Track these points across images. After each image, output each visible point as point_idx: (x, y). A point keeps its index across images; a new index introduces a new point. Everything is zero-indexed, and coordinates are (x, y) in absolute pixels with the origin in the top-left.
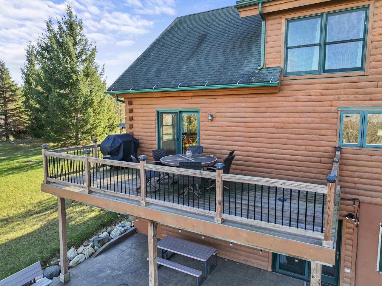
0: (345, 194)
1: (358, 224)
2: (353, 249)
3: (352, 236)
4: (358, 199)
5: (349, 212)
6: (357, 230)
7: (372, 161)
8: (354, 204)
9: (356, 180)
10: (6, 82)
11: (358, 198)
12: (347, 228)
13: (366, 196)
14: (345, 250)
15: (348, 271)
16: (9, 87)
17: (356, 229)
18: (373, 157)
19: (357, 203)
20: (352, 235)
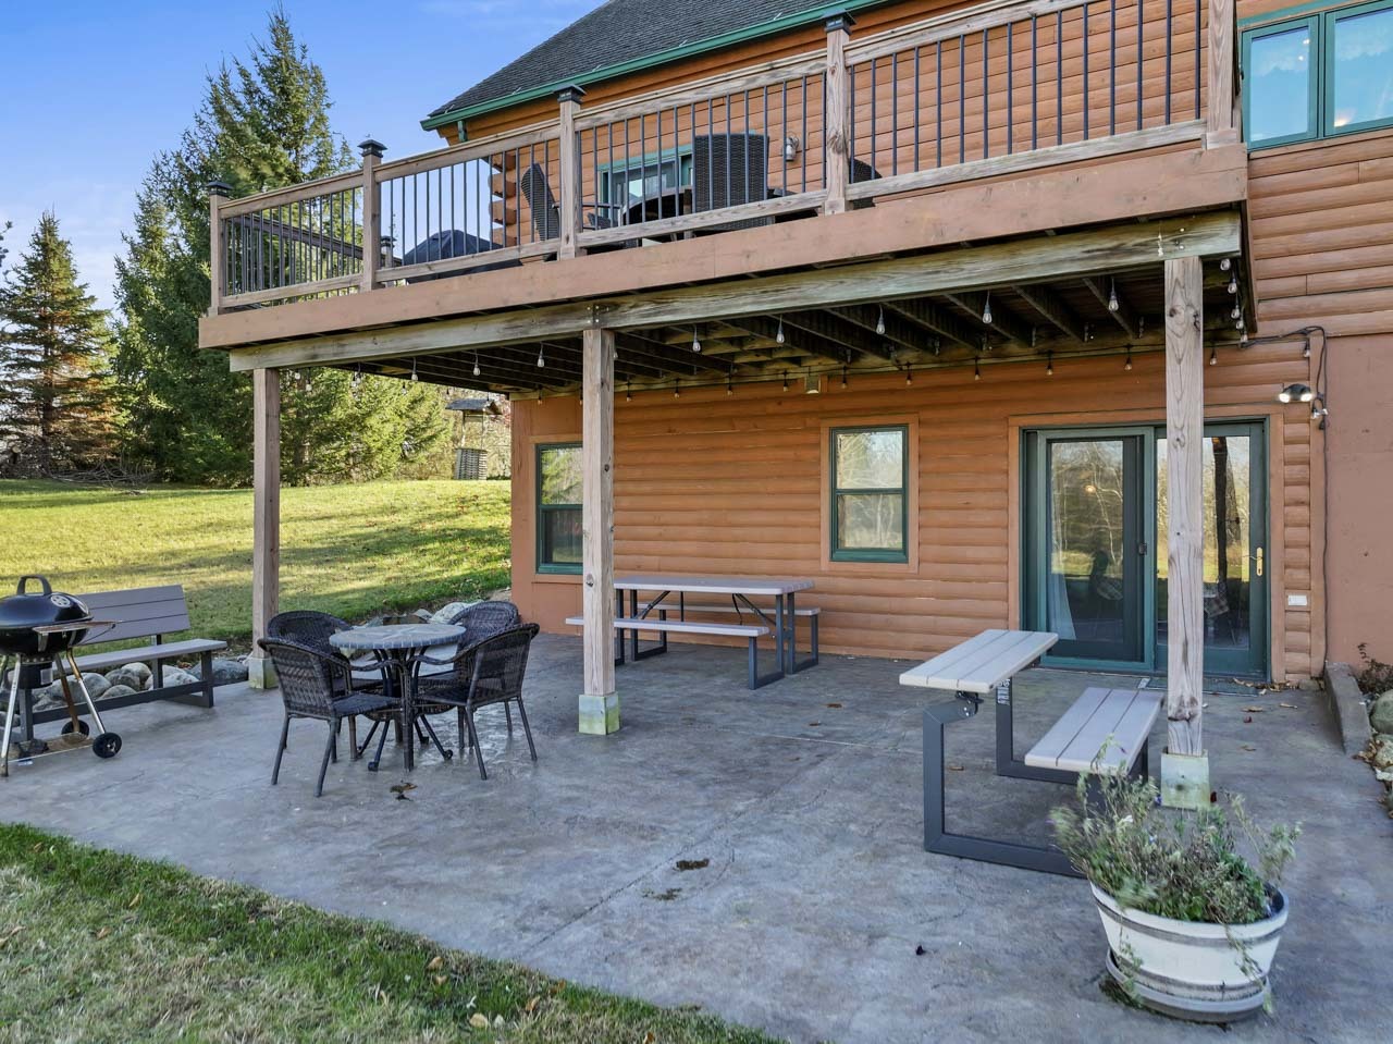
0: (1274, 322)
1: (1324, 415)
2: (1312, 514)
3: (1307, 466)
4: (1320, 328)
5: (1288, 380)
6: (1322, 440)
7: (1359, 181)
8: (1307, 347)
9: (1306, 261)
10: (59, 286)
11: (1317, 325)
12: (1286, 443)
13: (1348, 312)
14: (1285, 525)
15: (1298, 600)
16: (69, 304)
17: (1317, 438)
18: (1361, 164)
19: (1316, 341)
20: (1302, 463)
